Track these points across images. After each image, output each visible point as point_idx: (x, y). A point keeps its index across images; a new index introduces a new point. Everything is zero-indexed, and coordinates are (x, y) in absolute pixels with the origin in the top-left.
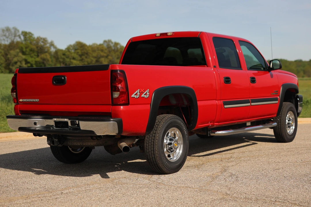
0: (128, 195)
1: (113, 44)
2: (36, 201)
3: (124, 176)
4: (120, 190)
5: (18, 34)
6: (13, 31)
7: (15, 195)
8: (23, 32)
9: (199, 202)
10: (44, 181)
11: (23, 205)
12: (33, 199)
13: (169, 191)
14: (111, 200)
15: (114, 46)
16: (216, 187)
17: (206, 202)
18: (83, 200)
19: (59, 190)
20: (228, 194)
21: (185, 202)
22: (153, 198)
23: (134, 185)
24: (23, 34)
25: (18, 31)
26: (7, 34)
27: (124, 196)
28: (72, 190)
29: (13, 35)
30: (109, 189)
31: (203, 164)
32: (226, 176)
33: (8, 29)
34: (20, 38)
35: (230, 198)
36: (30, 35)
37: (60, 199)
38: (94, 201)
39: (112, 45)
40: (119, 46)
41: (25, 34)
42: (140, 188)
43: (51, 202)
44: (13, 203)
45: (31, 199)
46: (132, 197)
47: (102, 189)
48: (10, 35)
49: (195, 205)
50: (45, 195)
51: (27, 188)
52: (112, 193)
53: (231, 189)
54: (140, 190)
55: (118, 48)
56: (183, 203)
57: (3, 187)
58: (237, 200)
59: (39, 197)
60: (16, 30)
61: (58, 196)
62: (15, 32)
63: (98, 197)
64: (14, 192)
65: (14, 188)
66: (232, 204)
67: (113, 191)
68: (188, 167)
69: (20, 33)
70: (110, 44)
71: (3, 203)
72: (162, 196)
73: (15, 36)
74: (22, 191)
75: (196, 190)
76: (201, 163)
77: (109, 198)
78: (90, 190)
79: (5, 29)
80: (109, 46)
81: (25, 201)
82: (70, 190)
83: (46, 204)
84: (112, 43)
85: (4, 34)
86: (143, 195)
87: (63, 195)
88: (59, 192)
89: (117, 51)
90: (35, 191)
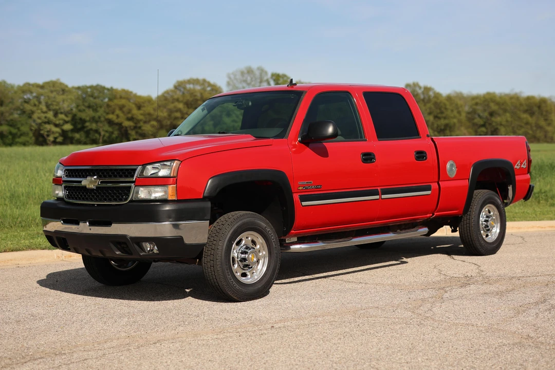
0: (370, 333)
1: (422, 90)
2: (231, 337)
3: (376, 305)
4: (361, 325)
5: (265, 78)
6: (257, 73)
7: (205, 328)
8: (273, 75)
9: (476, 347)
10: (253, 309)
11: (211, 341)
12: (228, 335)
13: (437, 329)
14: (342, 339)
15: (423, 93)
16: (516, 325)
17: (488, 348)
18: (300, 338)
19: (270, 323)
20: (532, 336)
21: (454, 347)
22: (406, 339)
23: (386, 319)
24: (274, 78)
25: (266, 73)
26: (249, 78)
27: (364, 334)
28: (289, 323)
29: (259, 80)
30: (344, 324)
31: (513, 289)
32: (541, 309)
33: (250, 71)
34: (269, 84)
35: (531, 344)
36: (285, 78)
37: (266, 336)
38: (315, 339)
39: (420, 91)
40: (431, 93)
41: (277, 78)
42: (394, 323)
43: (251, 339)
44: (199, 338)
45: (225, 334)
46: (375, 337)
47: (334, 323)
48: (254, 79)
49: (469, 351)
50: (247, 330)
51: (225, 319)
52: (347, 330)
53: (539, 330)
54: (392, 327)
55: (429, 97)
56: (450, 348)
57: (191, 316)
58: (542, 346)
59: (238, 332)
60: (262, 71)
61: (265, 332)
62: (261, 74)
63: (325, 334)
64: (204, 323)
65: (205, 318)
66: (530, 352)
67: (350, 327)
68: (485, 294)
69: (269, 75)
70: (417, 89)
71: (184, 338)
72: (422, 337)
73: (261, 82)
74: (216, 323)
75: (481, 329)
76: (511, 288)
77: (339, 336)
78: (316, 324)
79: (246, 71)
80: (416, 93)
81: (215, 336)
82: (286, 323)
83: (244, 342)
84: (420, 88)
85: (244, 79)
86: (393, 334)
87: (274, 330)
88: (269, 326)
89: (429, 100)
90: (235, 323)
